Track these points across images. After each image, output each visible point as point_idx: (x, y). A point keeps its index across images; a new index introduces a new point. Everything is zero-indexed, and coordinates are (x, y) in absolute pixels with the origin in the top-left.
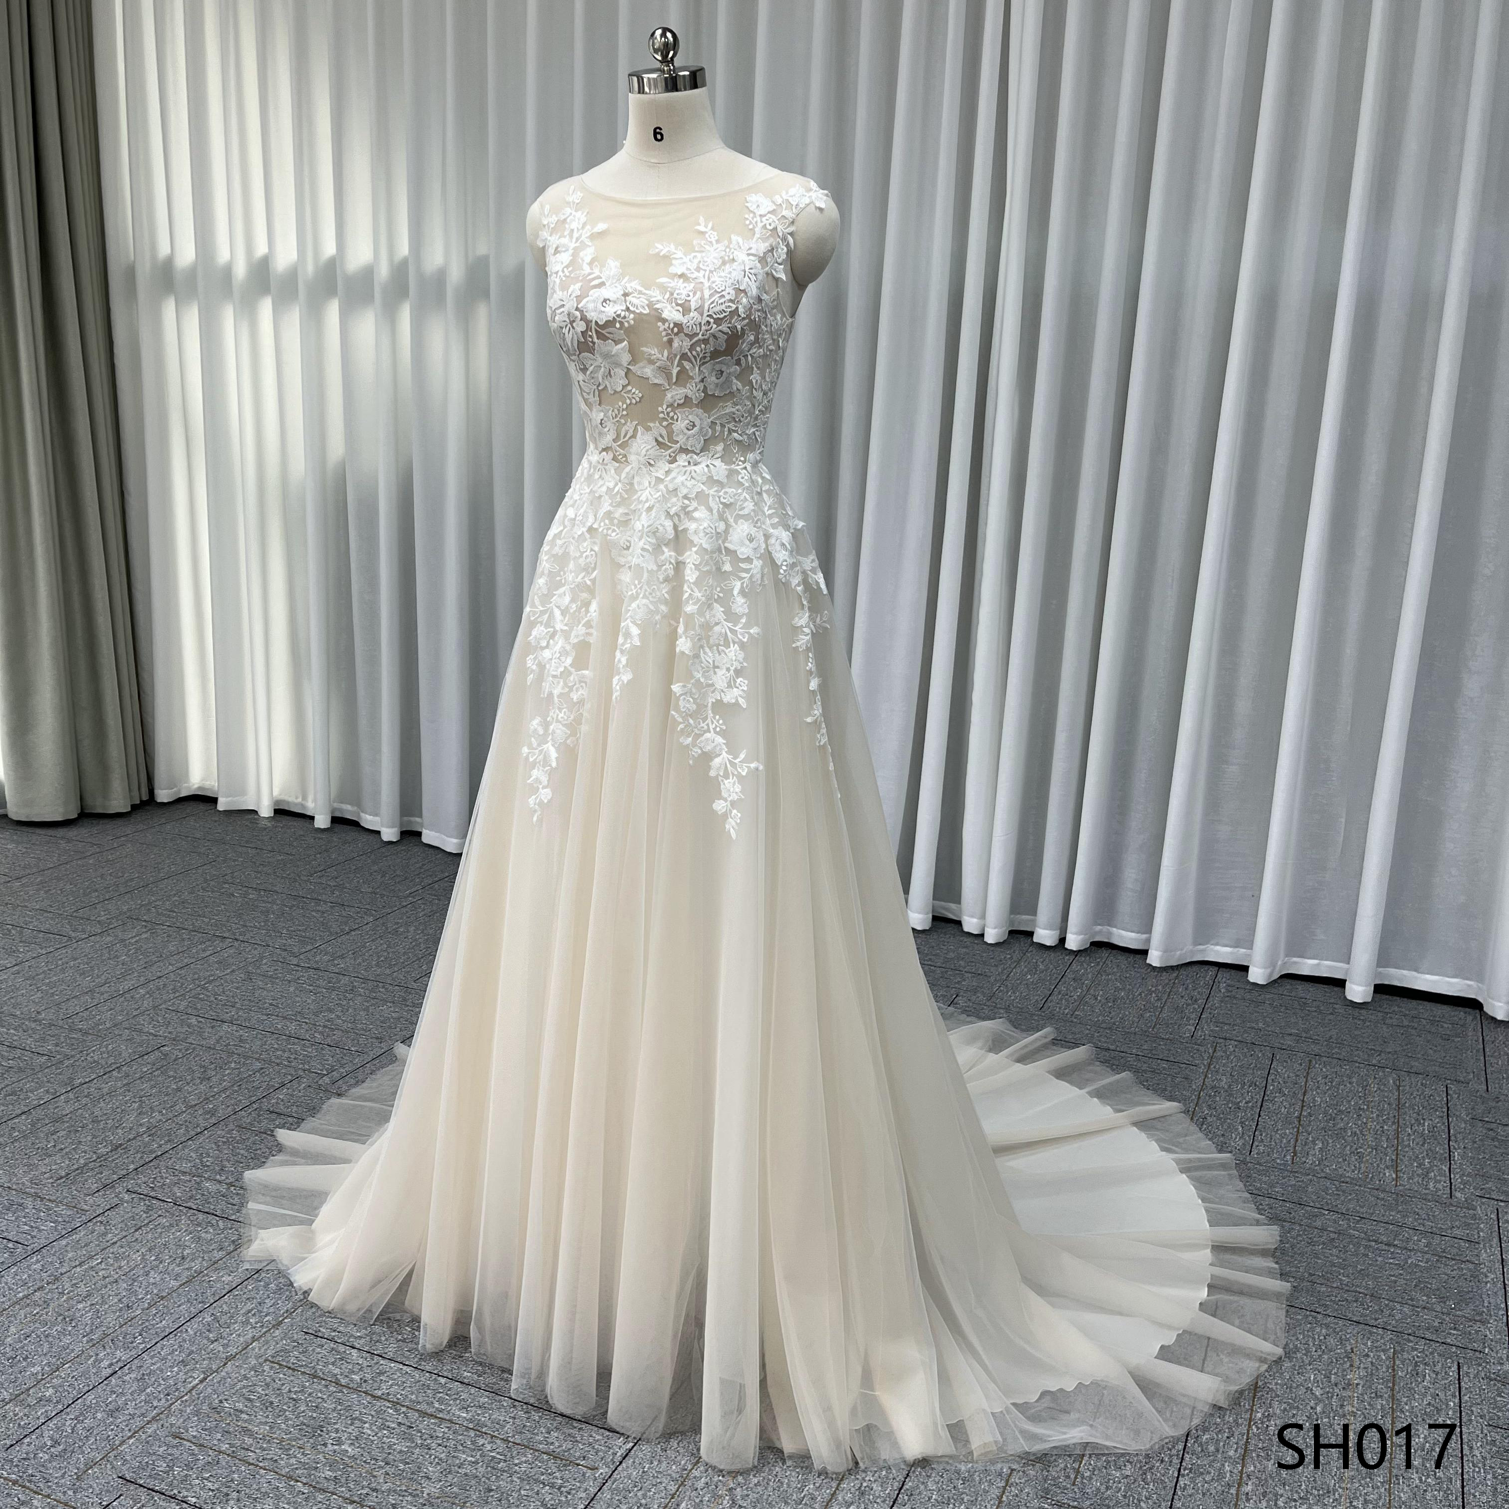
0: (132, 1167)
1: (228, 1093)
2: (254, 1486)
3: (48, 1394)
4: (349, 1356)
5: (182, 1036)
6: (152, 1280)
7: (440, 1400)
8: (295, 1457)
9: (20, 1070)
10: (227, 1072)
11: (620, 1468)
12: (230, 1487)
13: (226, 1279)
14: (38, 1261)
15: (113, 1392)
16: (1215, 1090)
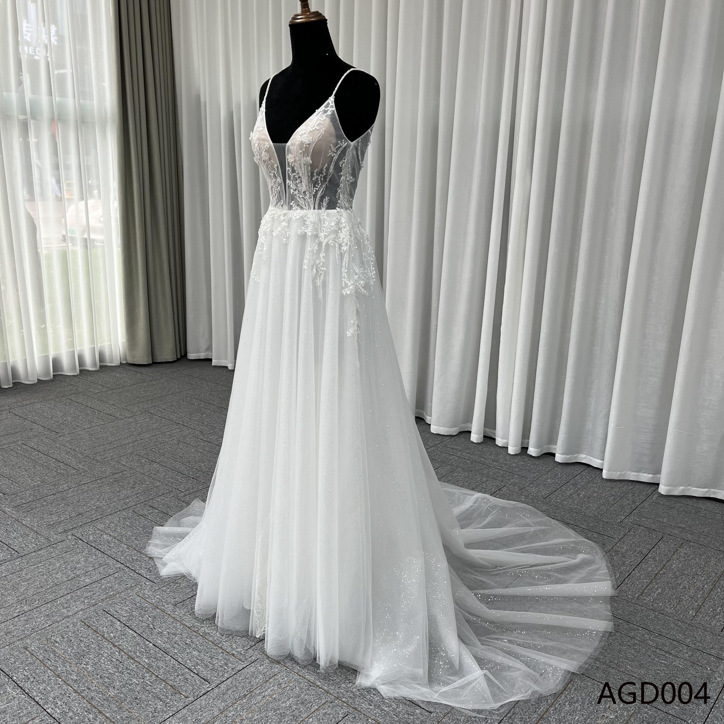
0: (80, 524)
1: (138, 495)
2: (42, 677)
4: (115, 625)
5: (135, 467)
6: (57, 576)
7: (140, 652)
8: (66, 667)
9: (63, 475)
10: (144, 486)
11: (198, 700)
12: (32, 675)
14: (18, 561)
15: (12, 624)
16: (617, 552)
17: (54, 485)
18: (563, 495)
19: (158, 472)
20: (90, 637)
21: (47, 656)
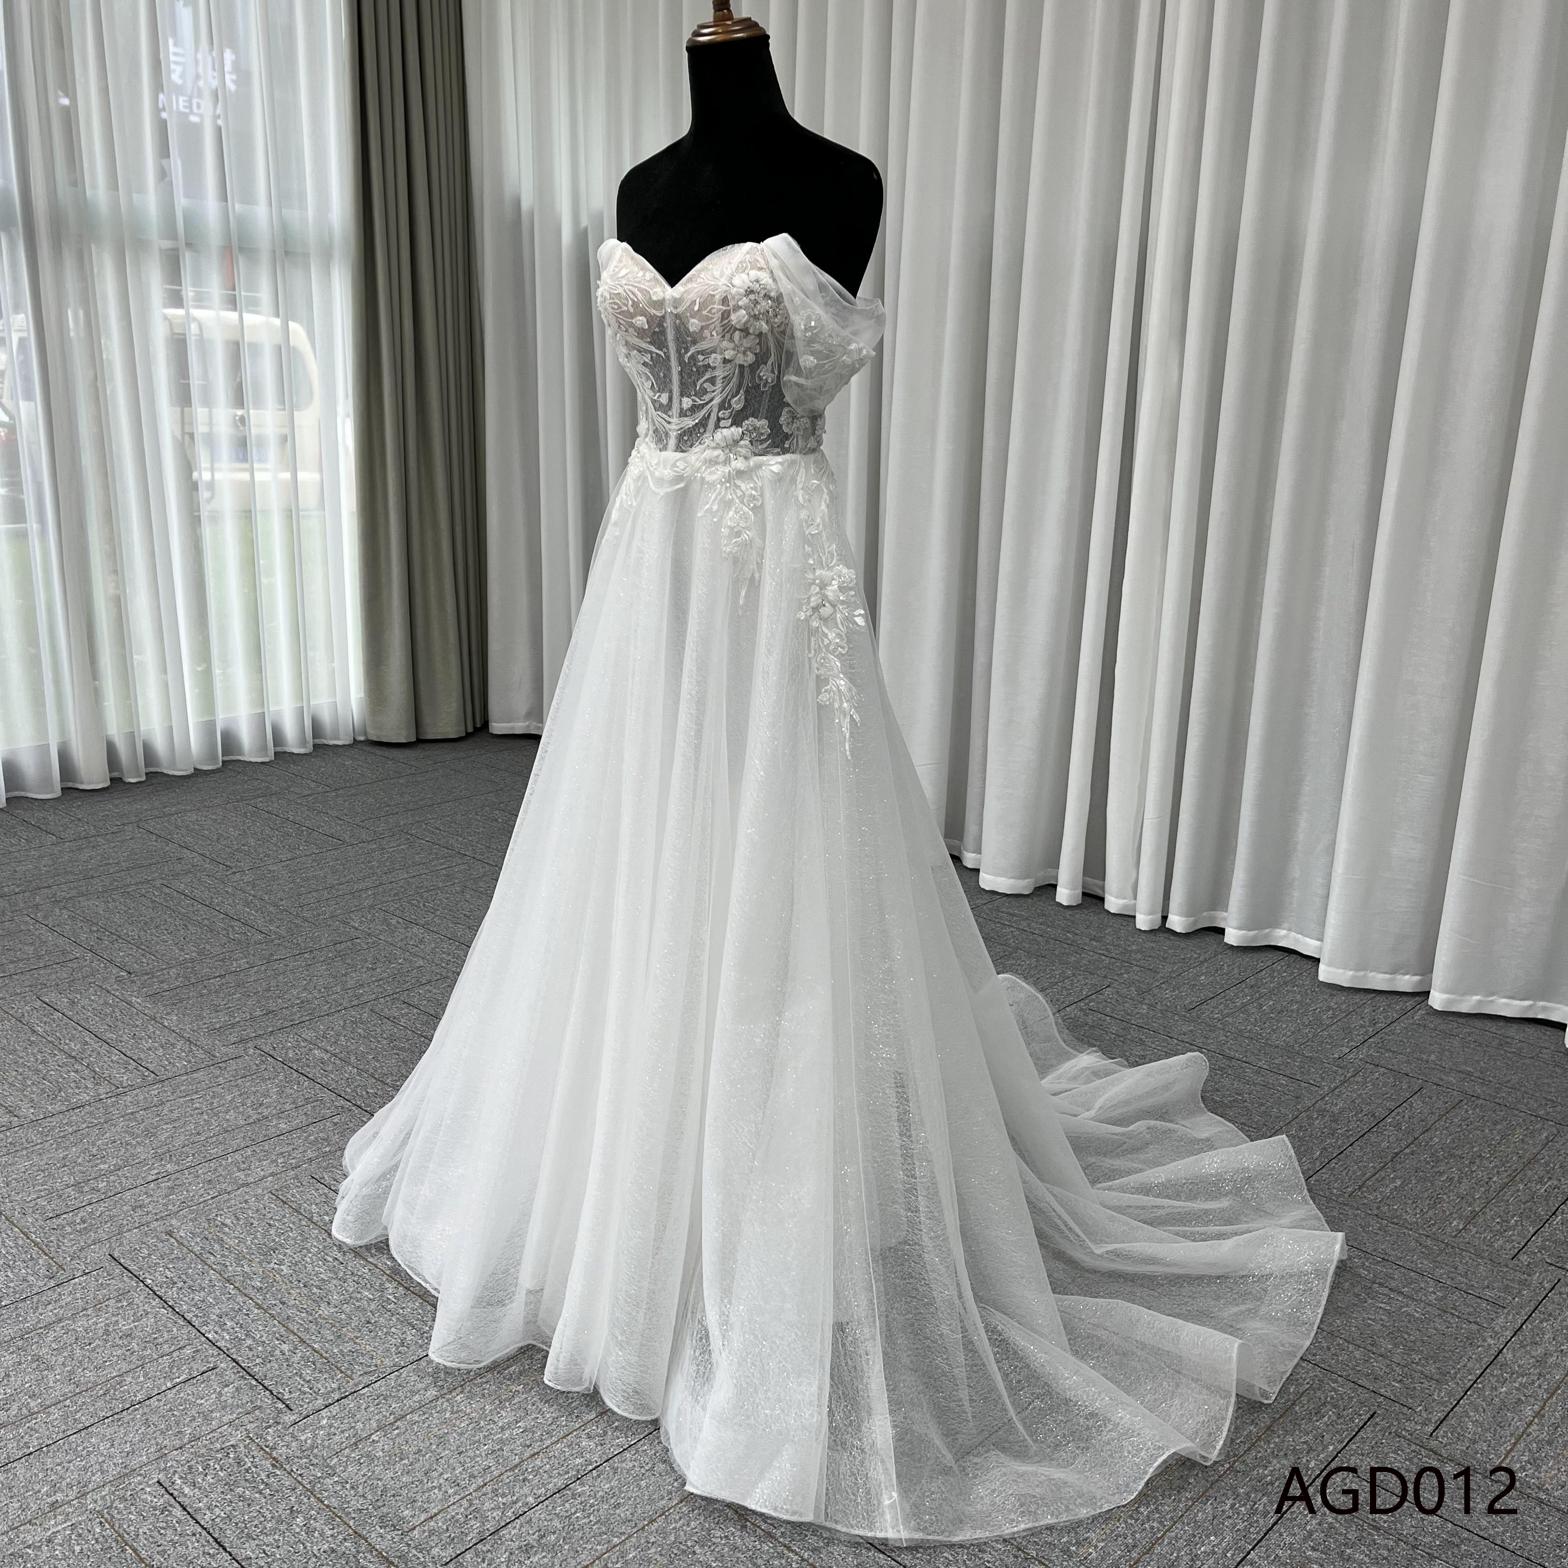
0: (270, 1029)
1: (381, 982)
2: (198, 1281)
3: (100, 1186)
5: (378, 932)
6: (228, 1117)
8: (242, 1266)
9: (239, 941)
10: (393, 965)
12: (180, 1278)
13: (282, 1126)
14: (156, 1089)
16: (1322, 1113)
17: (223, 960)
18: (1227, 1006)
19: (421, 941)
20: (286, 1220)
21: (208, 1248)
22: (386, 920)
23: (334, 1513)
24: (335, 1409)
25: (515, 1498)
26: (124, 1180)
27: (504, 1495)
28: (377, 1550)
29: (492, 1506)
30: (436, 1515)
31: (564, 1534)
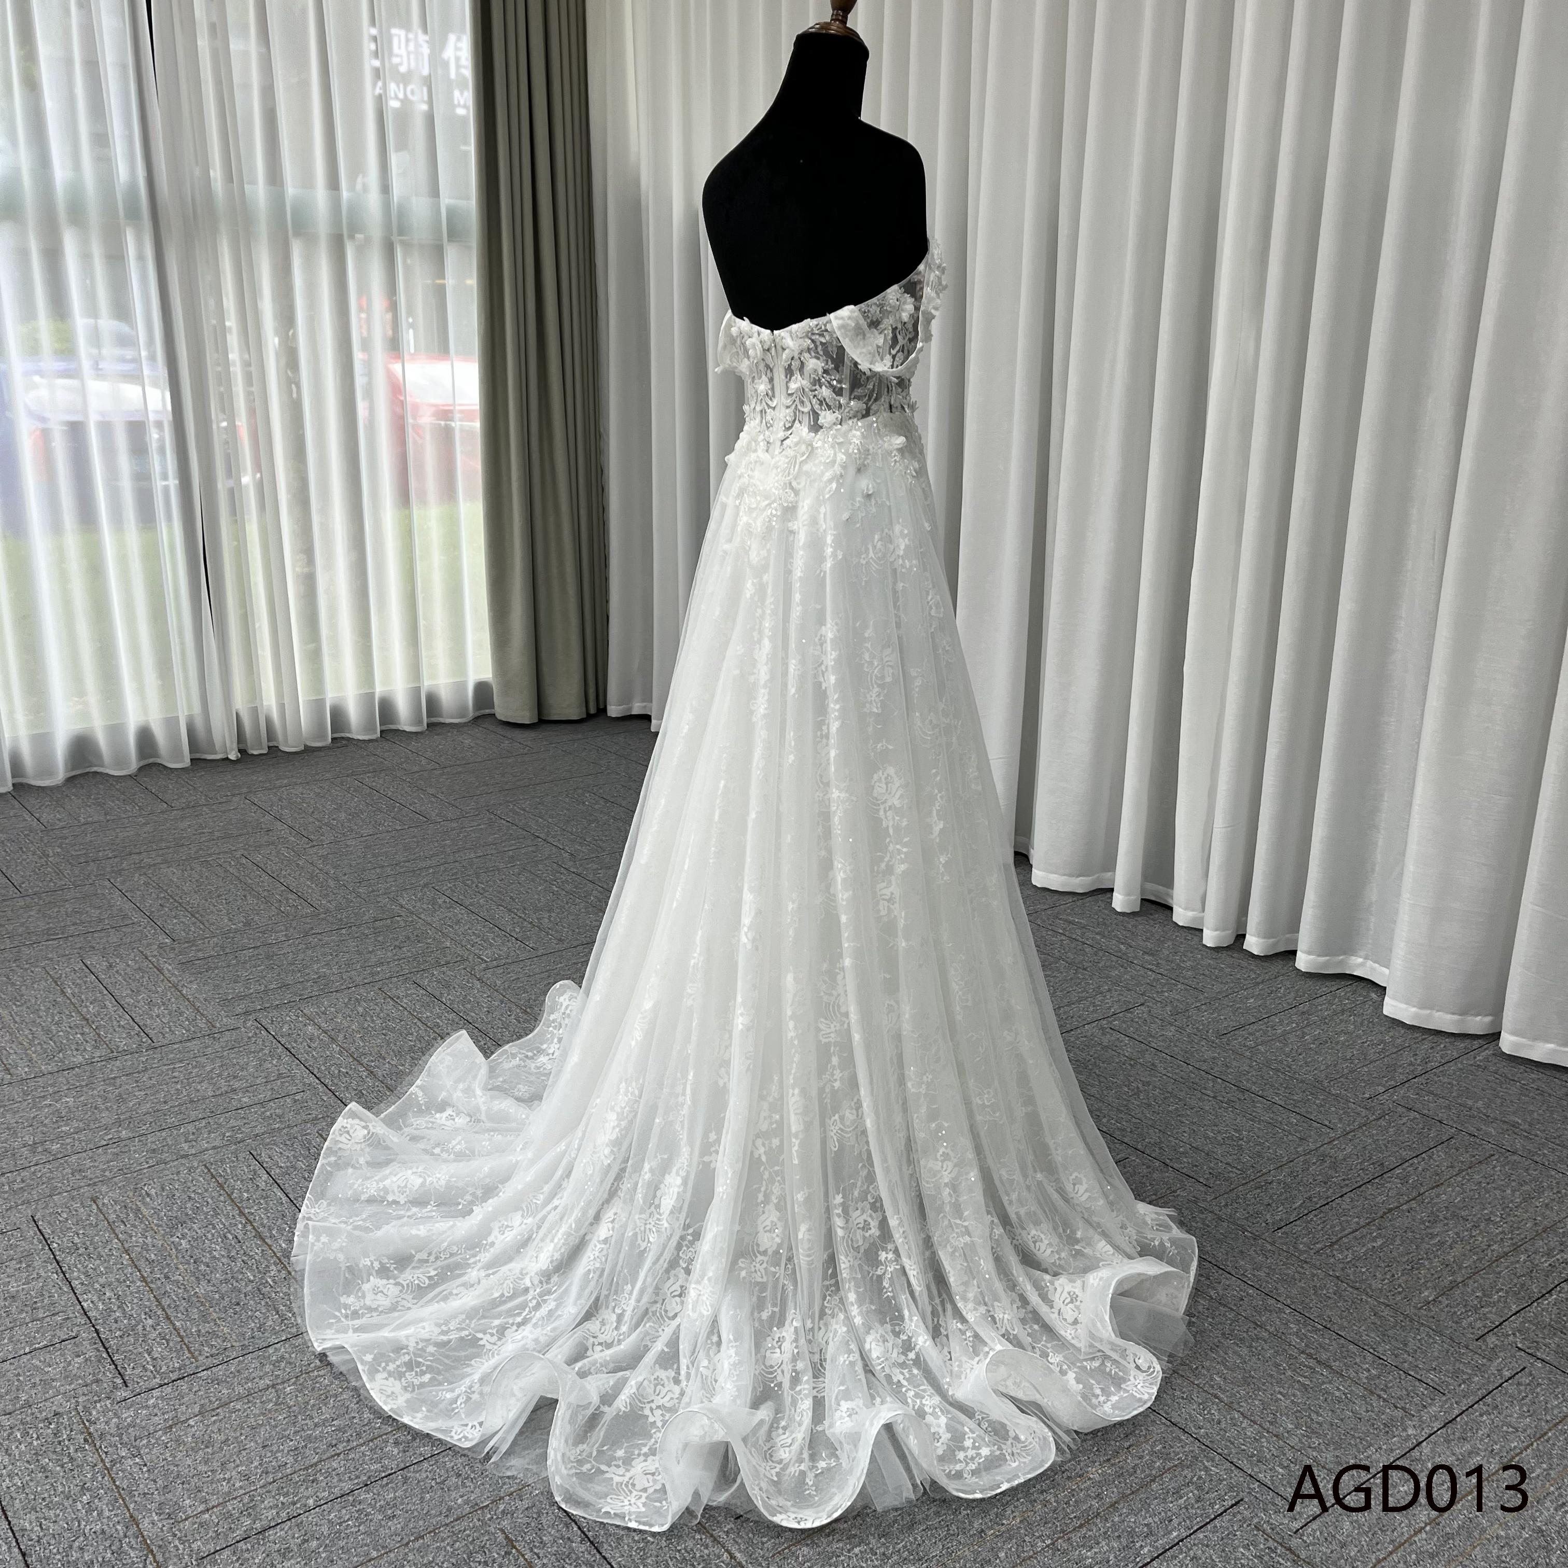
0: (277, 1003)
1: (401, 962)
2: (99, 1249)
3: (54, 1147)
4: (259, 1179)
5: (421, 910)
9: (288, 915)
10: (420, 945)
12: (84, 1244)
13: (245, 1100)
17: (264, 933)
18: (1265, 1033)
19: (458, 922)
20: (206, 1194)
21: (123, 1216)
22: (434, 898)
23: (120, 1494)
24: (168, 1389)
25: (296, 1499)
26: (77, 1143)
27: (286, 1495)
28: (143, 1537)
29: (271, 1504)
30: (213, 1507)
31: (328, 1542)
